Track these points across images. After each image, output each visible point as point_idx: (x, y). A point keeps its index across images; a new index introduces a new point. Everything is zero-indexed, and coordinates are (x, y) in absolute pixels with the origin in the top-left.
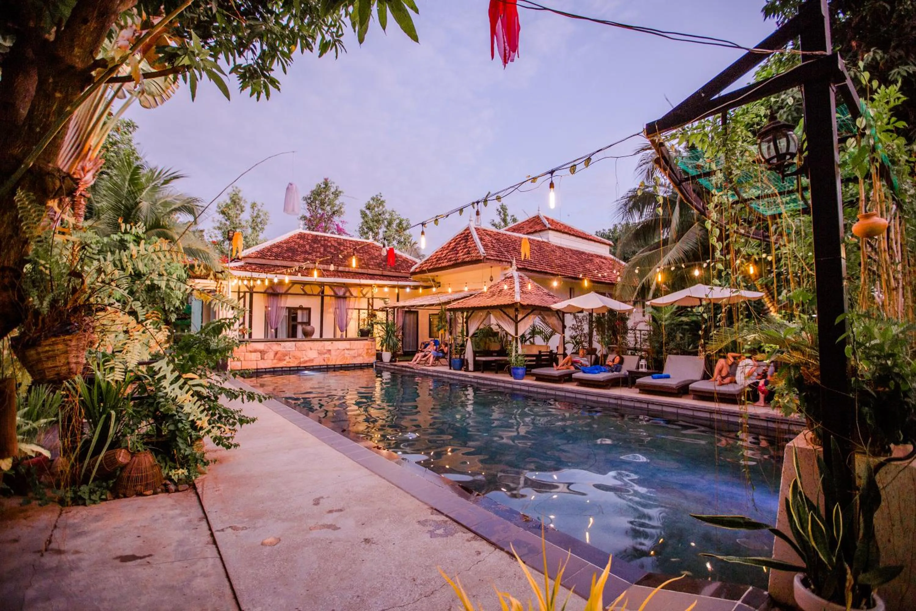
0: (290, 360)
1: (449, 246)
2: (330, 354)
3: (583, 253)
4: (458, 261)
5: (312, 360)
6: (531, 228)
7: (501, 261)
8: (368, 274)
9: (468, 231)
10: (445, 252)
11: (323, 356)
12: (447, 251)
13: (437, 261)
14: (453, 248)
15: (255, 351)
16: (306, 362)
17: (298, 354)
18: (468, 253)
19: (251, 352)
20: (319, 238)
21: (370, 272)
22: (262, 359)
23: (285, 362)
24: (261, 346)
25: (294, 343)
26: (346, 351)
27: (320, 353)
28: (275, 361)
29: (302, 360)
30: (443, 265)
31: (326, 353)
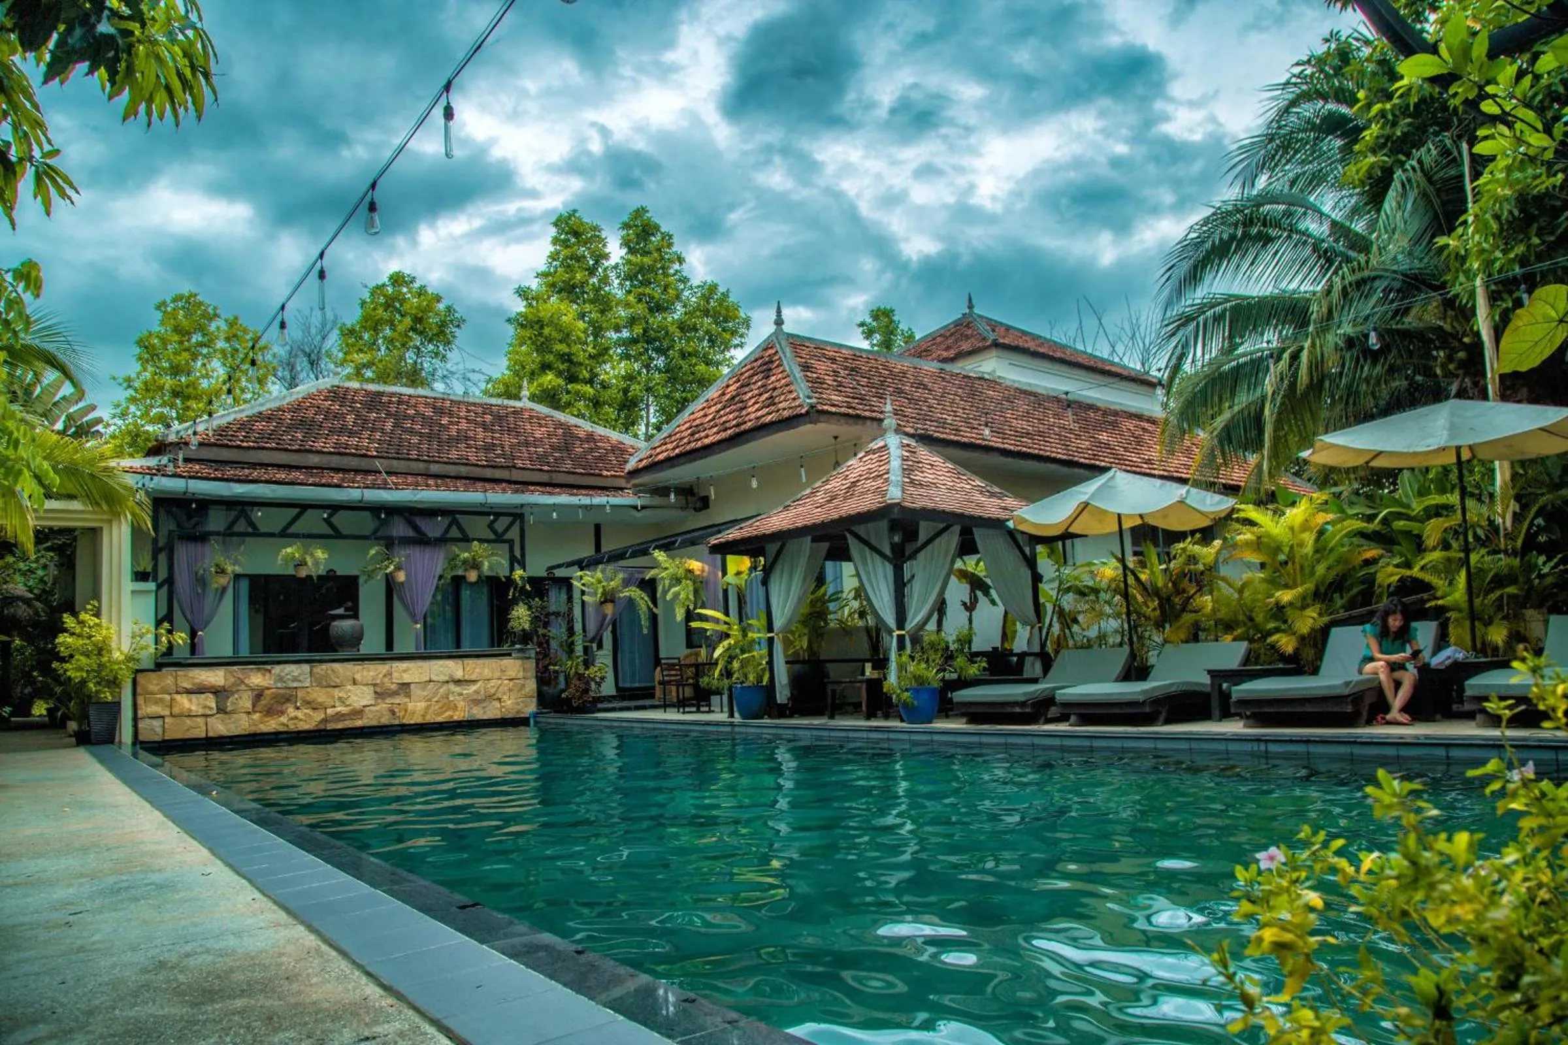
0: (299, 714)
1: (723, 394)
2: (408, 695)
3: (1091, 407)
4: (743, 427)
5: (358, 713)
6: (948, 348)
7: (858, 417)
8: (510, 482)
9: (771, 351)
10: (713, 409)
11: (389, 700)
12: (719, 406)
13: (692, 434)
14: (733, 398)
15: (200, 690)
16: (340, 717)
17: (320, 695)
18: (771, 402)
19: (189, 692)
20: (385, 399)
21: (517, 475)
22: (221, 710)
23: (284, 719)
24: (216, 677)
25: (306, 667)
26: (452, 687)
27: (380, 695)
28: (256, 716)
29: (329, 711)
30: (707, 441)
31: (395, 694)
